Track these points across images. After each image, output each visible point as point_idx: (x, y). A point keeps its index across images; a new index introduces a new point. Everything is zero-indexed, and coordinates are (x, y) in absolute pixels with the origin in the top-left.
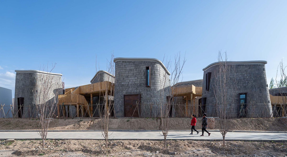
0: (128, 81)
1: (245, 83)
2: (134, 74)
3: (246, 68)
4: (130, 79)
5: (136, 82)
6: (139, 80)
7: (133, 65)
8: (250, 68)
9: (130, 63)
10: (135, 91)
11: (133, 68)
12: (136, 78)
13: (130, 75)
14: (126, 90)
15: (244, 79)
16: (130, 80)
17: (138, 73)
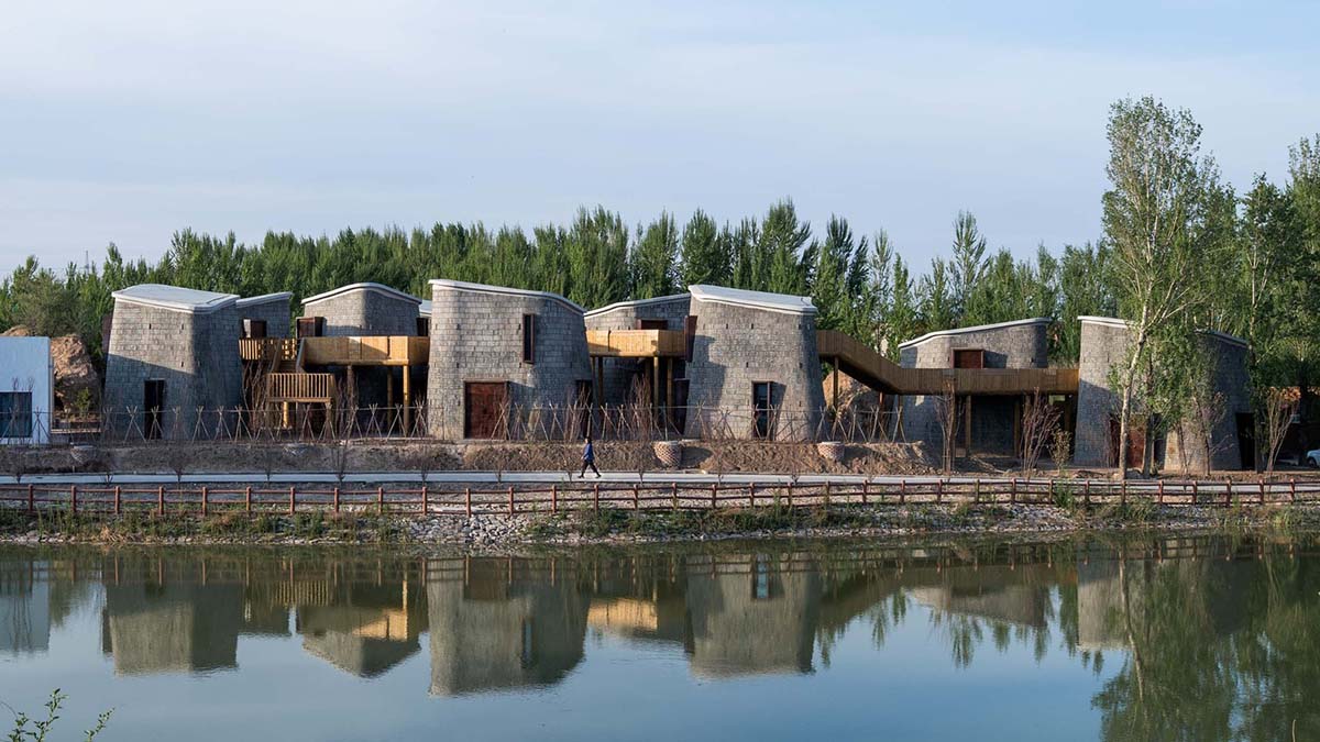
0: (475, 343)
1: (769, 356)
2: (491, 327)
3: (771, 321)
4: (480, 338)
5: (497, 349)
6: (503, 343)
7: (488, 305)
8: (778, 321)
9: (481, 298)
10: (494, 370)
11: (489, 311)
12: (496, 338)
13: (479, 327)
14: (469, 366)
15: (767, 345)
16: (478, 342)
17: (501, 326)
